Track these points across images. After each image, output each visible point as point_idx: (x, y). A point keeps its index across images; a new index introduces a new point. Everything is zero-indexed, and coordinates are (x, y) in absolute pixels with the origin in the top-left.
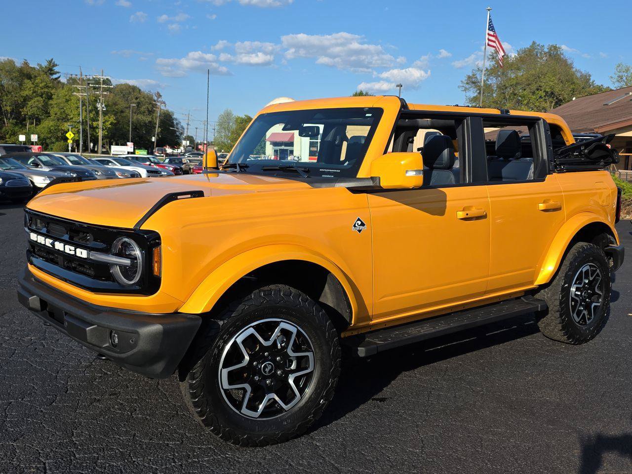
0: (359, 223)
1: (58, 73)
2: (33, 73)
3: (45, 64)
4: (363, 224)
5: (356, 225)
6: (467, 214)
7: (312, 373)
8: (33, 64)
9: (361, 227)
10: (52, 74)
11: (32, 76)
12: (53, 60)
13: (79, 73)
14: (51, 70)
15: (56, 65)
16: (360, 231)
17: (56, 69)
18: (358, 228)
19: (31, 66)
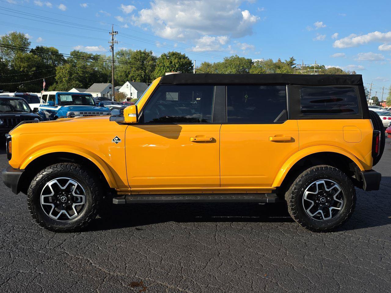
0: (117, 139)
1: (295, 64)
2: (281, 65)
3: (289, 60)
4: (119, 140)
5: (115, 140)
6: (195, 139)
7: (83, 205)
8: (283, 61)
9: (118, 141)
10: (292, 65)
11: (281, 67)
12: (293, 58)
13: (302, 64)
14: (292, 63)
15: (295, 60)
16: (117, 143)
17: (294, 62)
18: (116, 141)
19: (282, 61)
